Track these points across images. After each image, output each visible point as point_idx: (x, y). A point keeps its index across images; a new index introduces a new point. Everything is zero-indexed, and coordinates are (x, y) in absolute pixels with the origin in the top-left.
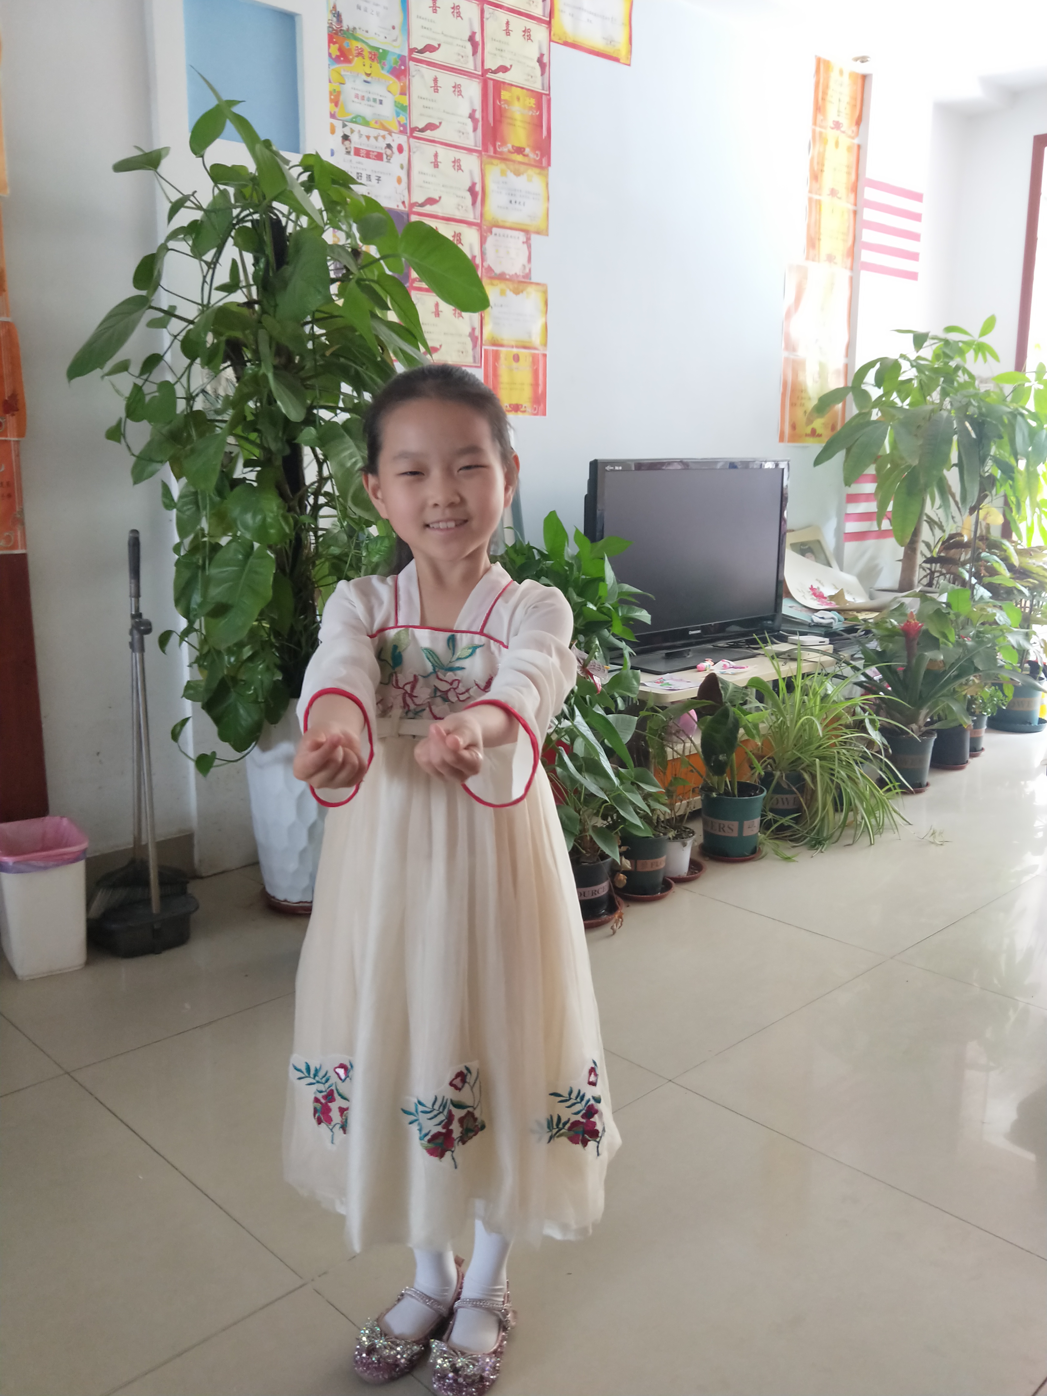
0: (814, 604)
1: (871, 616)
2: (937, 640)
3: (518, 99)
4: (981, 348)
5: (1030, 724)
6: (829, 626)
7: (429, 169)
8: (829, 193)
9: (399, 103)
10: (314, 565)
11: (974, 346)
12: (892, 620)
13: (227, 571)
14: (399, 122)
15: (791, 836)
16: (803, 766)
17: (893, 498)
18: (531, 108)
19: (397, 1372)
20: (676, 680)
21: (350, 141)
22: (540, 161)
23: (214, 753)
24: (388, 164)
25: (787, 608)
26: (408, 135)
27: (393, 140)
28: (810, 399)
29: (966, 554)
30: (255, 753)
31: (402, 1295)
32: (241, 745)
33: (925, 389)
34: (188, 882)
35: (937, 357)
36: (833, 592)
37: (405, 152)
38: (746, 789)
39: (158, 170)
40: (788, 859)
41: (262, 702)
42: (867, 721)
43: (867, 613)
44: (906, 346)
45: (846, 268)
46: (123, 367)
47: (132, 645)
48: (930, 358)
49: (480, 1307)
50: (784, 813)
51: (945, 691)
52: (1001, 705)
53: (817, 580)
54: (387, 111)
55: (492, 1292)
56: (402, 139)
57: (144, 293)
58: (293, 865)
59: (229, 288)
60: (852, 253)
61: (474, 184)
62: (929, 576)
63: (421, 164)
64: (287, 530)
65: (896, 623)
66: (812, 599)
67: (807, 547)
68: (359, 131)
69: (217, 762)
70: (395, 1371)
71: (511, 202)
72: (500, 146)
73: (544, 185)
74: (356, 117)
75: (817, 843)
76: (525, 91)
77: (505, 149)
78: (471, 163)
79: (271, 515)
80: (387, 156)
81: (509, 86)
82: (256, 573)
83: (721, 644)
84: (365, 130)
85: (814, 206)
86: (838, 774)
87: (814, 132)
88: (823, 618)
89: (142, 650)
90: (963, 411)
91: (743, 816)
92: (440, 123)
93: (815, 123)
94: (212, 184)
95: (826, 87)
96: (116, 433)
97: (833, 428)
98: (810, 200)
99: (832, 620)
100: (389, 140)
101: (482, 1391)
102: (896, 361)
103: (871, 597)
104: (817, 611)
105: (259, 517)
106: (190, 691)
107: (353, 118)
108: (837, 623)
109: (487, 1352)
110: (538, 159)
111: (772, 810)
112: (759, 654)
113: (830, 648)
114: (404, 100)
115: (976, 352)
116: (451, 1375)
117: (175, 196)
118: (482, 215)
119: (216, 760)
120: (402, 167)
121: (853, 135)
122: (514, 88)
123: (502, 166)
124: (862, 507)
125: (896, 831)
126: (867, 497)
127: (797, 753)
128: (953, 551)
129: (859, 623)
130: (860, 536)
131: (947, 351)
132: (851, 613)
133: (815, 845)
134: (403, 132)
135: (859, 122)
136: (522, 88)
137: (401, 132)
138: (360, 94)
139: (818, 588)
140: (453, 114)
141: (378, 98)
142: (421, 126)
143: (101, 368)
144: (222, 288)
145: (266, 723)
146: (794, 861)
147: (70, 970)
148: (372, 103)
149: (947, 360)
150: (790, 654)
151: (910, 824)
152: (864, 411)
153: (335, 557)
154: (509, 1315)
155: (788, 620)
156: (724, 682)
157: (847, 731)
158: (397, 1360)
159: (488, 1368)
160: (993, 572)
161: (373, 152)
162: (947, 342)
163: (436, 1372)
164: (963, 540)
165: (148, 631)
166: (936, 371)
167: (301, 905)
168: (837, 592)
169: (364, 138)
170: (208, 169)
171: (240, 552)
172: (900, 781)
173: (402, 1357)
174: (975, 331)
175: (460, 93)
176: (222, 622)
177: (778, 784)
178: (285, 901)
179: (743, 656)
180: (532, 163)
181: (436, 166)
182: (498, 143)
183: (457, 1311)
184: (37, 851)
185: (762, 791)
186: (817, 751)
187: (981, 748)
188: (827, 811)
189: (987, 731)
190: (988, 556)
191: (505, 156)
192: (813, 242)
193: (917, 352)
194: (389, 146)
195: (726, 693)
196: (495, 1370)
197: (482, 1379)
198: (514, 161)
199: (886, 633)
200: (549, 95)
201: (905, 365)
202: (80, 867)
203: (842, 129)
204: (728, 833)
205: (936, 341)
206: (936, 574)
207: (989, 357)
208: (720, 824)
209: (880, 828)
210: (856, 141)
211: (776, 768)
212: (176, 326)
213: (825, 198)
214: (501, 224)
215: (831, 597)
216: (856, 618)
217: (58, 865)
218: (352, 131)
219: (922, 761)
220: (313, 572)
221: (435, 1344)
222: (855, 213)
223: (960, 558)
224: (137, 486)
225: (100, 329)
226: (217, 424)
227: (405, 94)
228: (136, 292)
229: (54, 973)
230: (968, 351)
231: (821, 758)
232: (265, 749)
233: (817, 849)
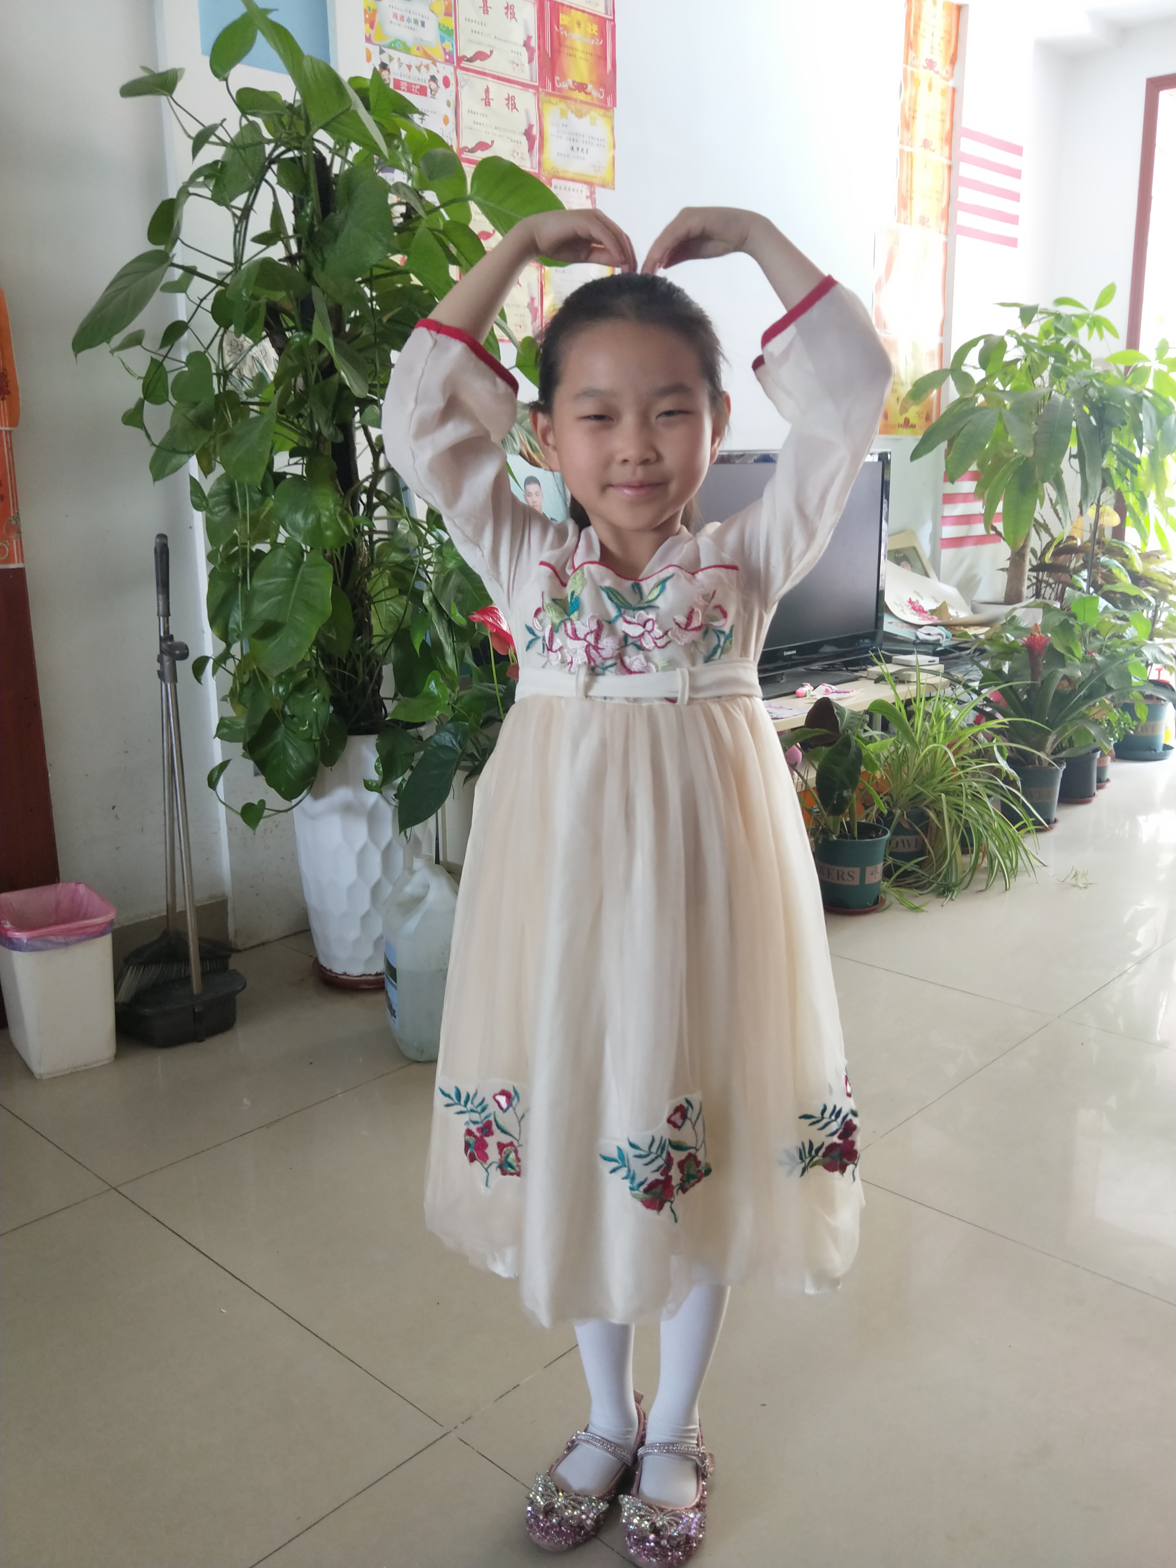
0: (915, 619)
1: (982, 632)
2: (1063, 655)
3: (579, 24)
4: (1096, 323)
5: (1155, 751)
6: (936, 643)
7: (480, 107)
8: (921, 144)
9: (444, 26)
10: (368, 576)
11: (1088, 321)
12: (1009, 635)
13: (275, 582)
14: (444, 49)
15: (915, 882)
16: (926, 802)
17: (1003, 498)
18: (593, 36)
19: (582, 1536)
20: (776, 708)
21: (389, 71)
22: (605, 101)
23: (262, 802)
24: (433, 100)
25: (889, 626)
26: (455, 65)
27: (438, 72)
28: (902, 384)
29: (1077, 562)
30: (307, 803)
31: (573, 1442)
32: (290, 792)
33: (1032, 371)
34: (229, 956)
35: (1046, 333)
36: (934, 606)
37: (453, 87)
38: (867, 830)
39: (174, 95)
40: (915, 909)
41: (318, 740)
42: (995, 749)
43: (976, 627)
44: (1012, 320)
45: (940, 232)
46: (136, 340)
47: (161, 674)
48: (1036, 335)
49: (674, 1453)
50: (908, 857)
51: (1075, 714)
52: (1128, 730)
53: (915, 592)
54: (430, 35)
55: (685, 1433)
56: (447, 70)
57: (162, 248)
58: (354, 933)
59: (266, 239)
60: (947, 215)
61: (530, 127)
62: (1035, 587)
63: (470, 101)
64: (346, 532)
65: (1012, 639)
66: (912, 613)
67: (902, 555)
68: (399, 59)
69: (266, 813)
70: (579, 1535)
71: (572, 148)
72: (559, 82)
73: (609, 129)
74: (394, 42)
75: (945, 890)
76: (586, 15)
77: (565, 86)
78: (526, 100)
79: (327, 513)
80: (431, 90)
81: (568, 9)
82: (311, 584)
83: (815, 667)
84: (405, 58)
85: (906, 159)
86: (967, 811)
87: (905, 71)
88: (929, 634)
89: (175, 679)
90: (1082, 395)
91: (864, 862)
92: (491, 52)
93: (906, 62)
94: (239, 113)
95: (919, 18)
96: (134, 418)
97: (928, 418)
98: (901, 151)
99: (939, 637)
100: (433, 71)
101: (689, 1554)
102: (1002, 338)
103: (974, 610)
104: (921, 626)
105: (311, 518)
106: (225, 731)
107: (391, 43)
108: (945, 639)
109: (689, 1507)
110: (602, 97)
111: (891, 854)
112: (861, 677)
113: (941, 668)
114: (449, 22)
115: (1090, 327)
116: (652, 1537)
117: (195, 129)
118: (540, 164)
119: (266, 811)
120: (449, 104)
121: (947, 76)
122: (573, 11)
123: (562, 105)
124: (959, 509)
125: (1032, 874)
126: (965, 498)
127: (918, 787)
128: (1062, 557)
129: (969, 640)
130: (957, 542)
131: (1059, 326)
132: (957, 628)
133: (944, 893)
134: (449, 61)
135: (953, 61)
136: (583, 11)
137: (447, 61)
138: (399, 13)
139: (917, 601)
140: (505, 41)
141: (420, 19)
142: (469, 54)
143: (108, 343)
144: (260, 239)
145: (321, 765)
146: (923, 911)
147: (99, 1064)
148: (413, 25)
149: (1059, 336)
150: (897, 676)
151: (1045, 865)
152: (966, 396)
153: (398, 565)
154: (707, 1461)
155: (890, 638)
156: (839, 707)
157: (973, 761)
158: (582, 1521)
159: (694, 1525)
160: (1110, 578)
161: (415, 85)
162: (1058, 316)
163: (630, 1534)
164: (1077, 544)
165: (184, 655)
166: (1046, 350)
167: (364, 978)
168: (938, 605)
169: (405, 68)
170: (234, 95)
171: (290, 560)
172: (1035, 816)
173: (588, 1517)
174: (1089, 303)
175: (513, 16)
176: (272, 645)
177: (899, 825)
178: (345, 974)
179: (844, 678)
180: (596, 102)
181: (487, 103)
182: (557, 78)
183: (642, 1458)
184: (50, 925)
185: (885, 833)
186: (940, 785)
187: (1106, 779)
188: (955, 853)
189: (1113, 760)
190: (1107, 561)
191: (565, 94)
192: (904, 201)
193: (1025, 327)
194: (433, 79)
195: (842, 719)
196: (701, 1528)
197: (688, 1539)
198: (575, 100)
199: (1001, 650)
200: (613, 20)
201: (1011, 342)
202: (105, 943)
203: (936, 69)
204: (848, 882)
205: (1044, 315)
206: (1043, 585)
207: (1106, 333)
208: (838, 871)
209: (1014, 871)
210: (951, 83)
211: (895, 806)
212: (199, 288)
213: (917, 150)
214: (561, 174)
215: (933, 612)
216: (966, 634)
217: (79, 941)
218: (391, 59)
219: (1050, 795)
220: (369, 585)
221: (625, 1500)
222: (950, 168)
223: (1069, 566)
224: (157, 483)
225: (108, 292)
226: (251, 407)
227: (451, 15)
228: (150, 247)
229: (78, 1070)
230: (1082, 326)
231: (947, 793)
232: (317, 796)
233: (947, 897)
